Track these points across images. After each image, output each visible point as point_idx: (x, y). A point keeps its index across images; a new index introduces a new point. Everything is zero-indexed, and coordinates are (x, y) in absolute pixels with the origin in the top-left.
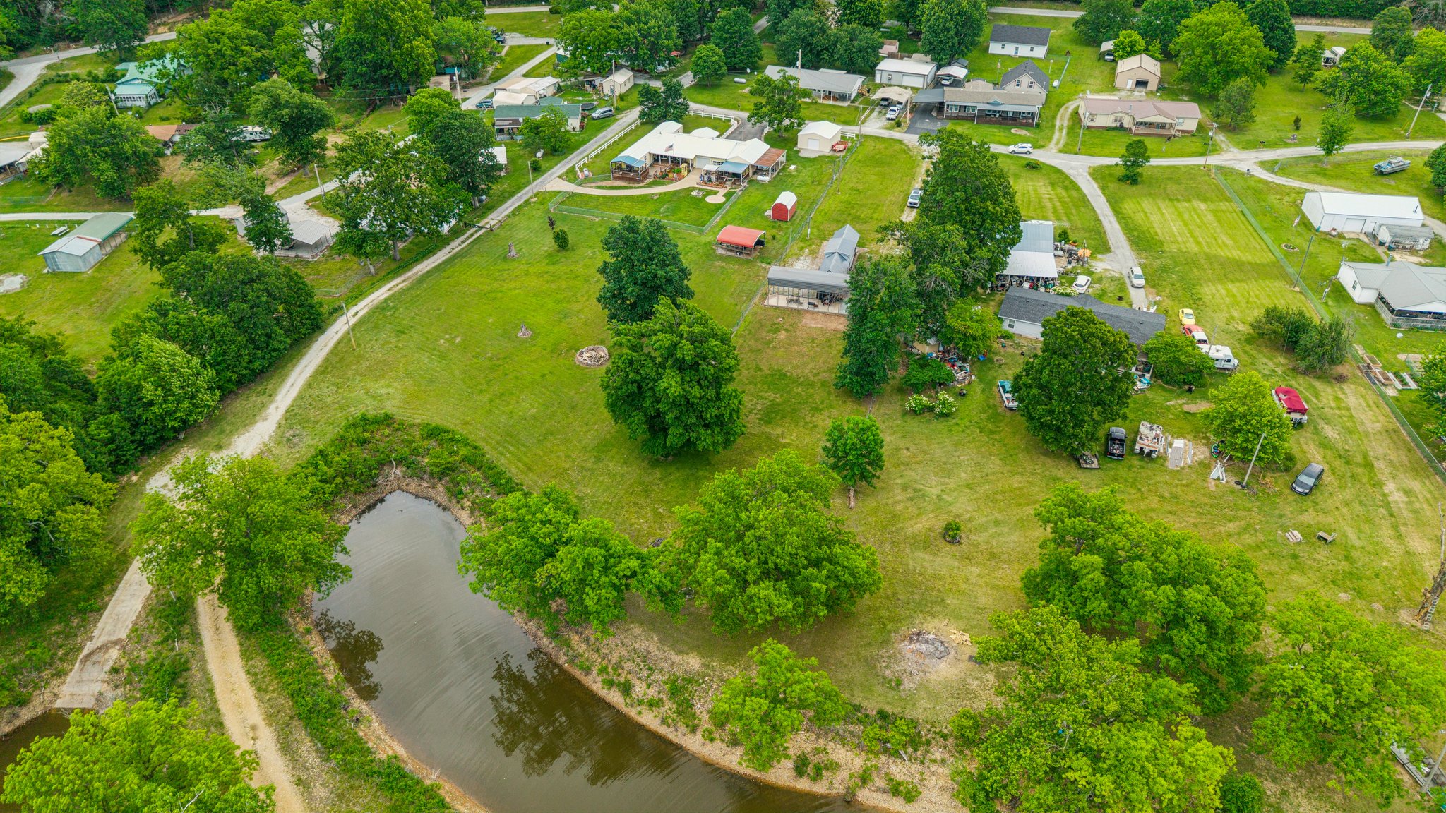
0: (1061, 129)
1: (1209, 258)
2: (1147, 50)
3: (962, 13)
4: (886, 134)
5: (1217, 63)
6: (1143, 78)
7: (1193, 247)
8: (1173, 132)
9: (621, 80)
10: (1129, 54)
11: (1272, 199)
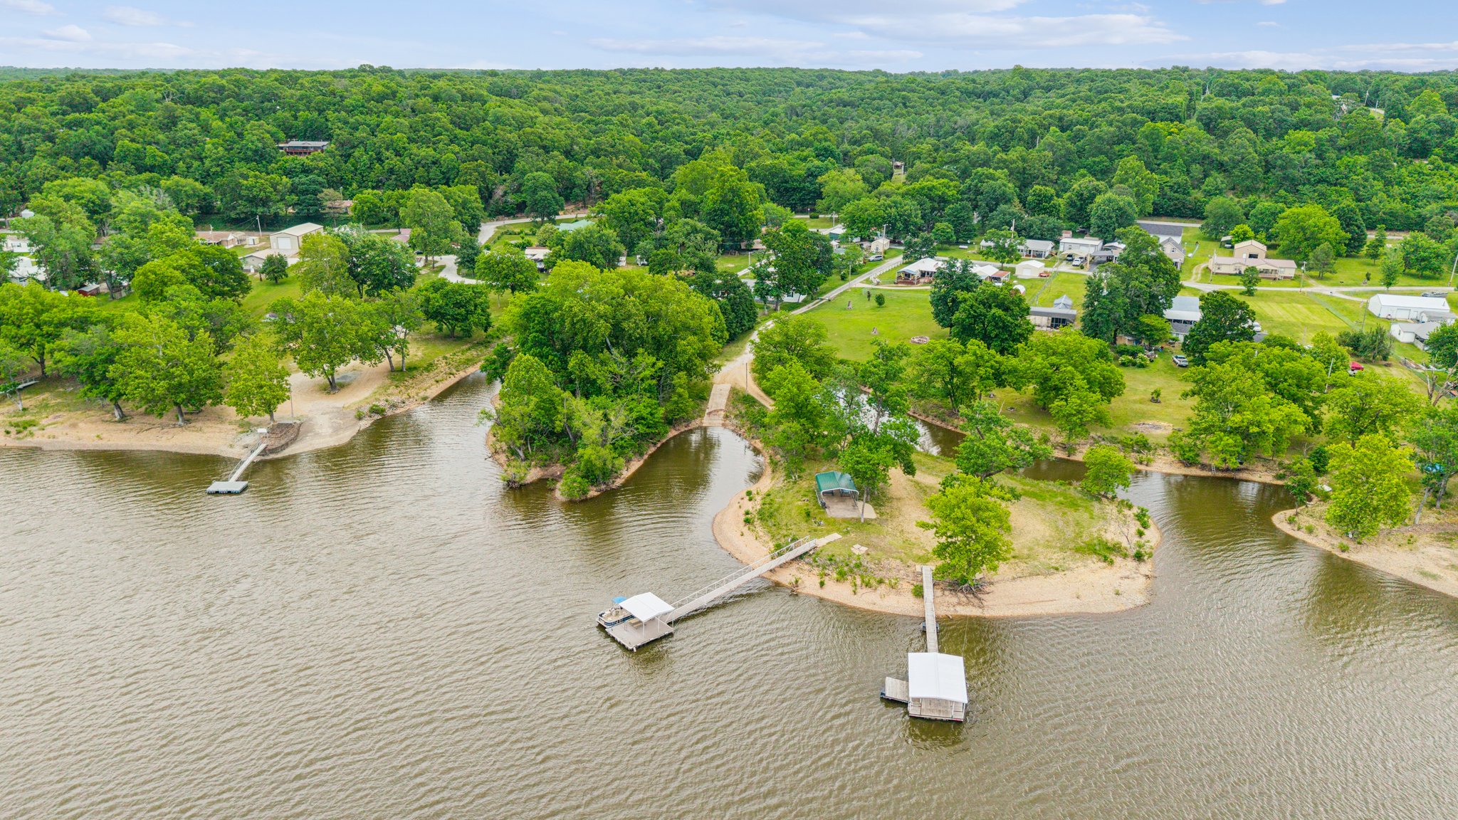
0: (1197, 274)
1: (1303, 324)
2: (1255, 238)
3: (1120, 209)
4: (1074, 271)
5: (1307, 239)
6: (1253, 252)
7: (1292, 320)
8: (1277, 276)
9: (881, 243)
10: (1243, 240)
11: (1347, 305)
